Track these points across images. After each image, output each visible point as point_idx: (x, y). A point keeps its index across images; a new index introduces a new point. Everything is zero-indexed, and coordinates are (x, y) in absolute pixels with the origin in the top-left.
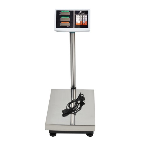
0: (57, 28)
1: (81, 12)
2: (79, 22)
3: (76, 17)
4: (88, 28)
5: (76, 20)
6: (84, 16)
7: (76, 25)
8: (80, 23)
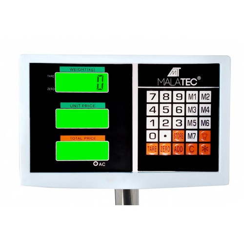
0: (33, 170)
1: (174, 73)
2: (166, 137)
3: (149, 107)
4: (215, 169)
5: (149, 125)
6: (192, 96)
7: (150, 153)
8: (169, 139)
